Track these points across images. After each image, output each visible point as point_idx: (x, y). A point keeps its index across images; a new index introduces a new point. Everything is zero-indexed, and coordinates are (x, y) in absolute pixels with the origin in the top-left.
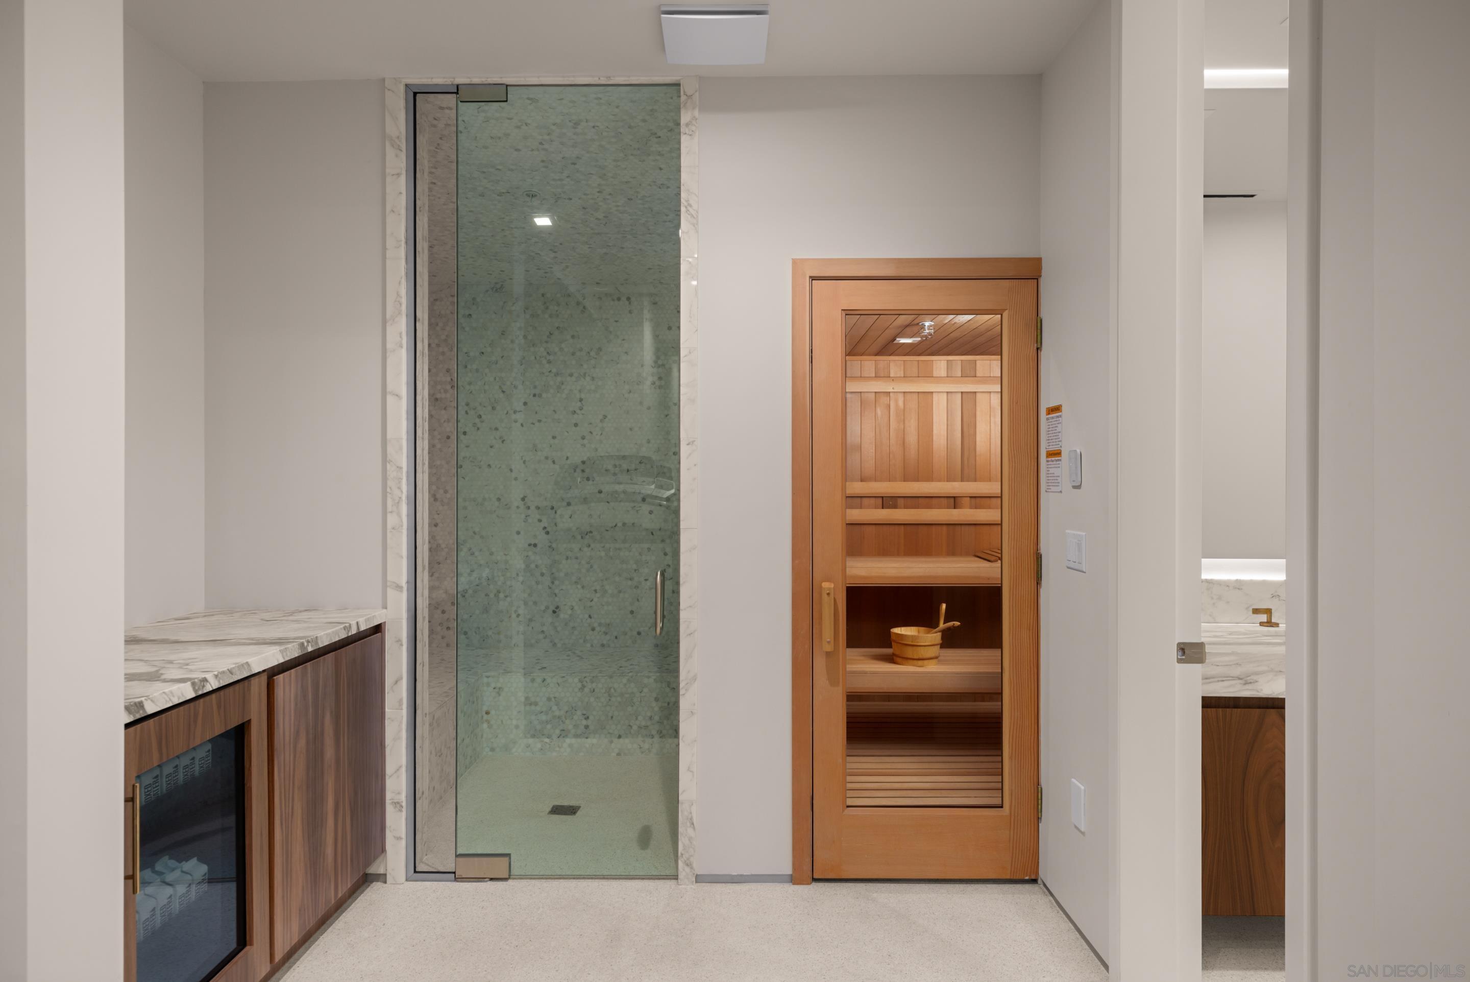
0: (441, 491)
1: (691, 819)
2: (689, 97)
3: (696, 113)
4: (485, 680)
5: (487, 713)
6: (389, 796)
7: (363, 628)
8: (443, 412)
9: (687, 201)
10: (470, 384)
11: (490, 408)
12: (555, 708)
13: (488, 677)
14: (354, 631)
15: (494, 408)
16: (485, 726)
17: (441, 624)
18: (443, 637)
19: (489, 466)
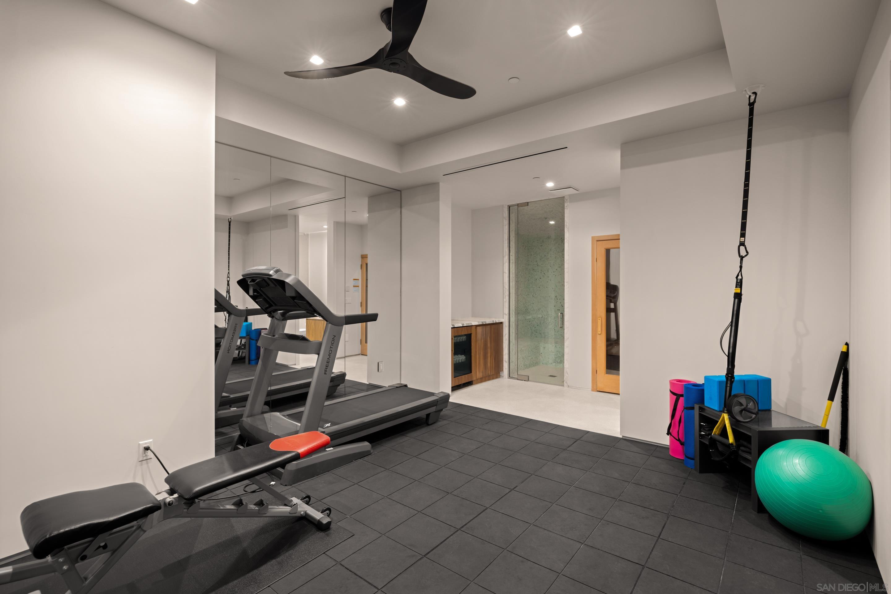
0: (535, 294)
1: (567, 372)
2: (567, 200)
3: (568, 204)
4: (541, 345)
5: (541, 354)
6: (504, 359)
7: (497, 322)
8: (535, 273)
9: (566, 225)
10: (542, 264)
11: (547, 271)
12: (559, 354)
13: (542, 344)
14: (495, 322)
15: (548, 271)
16: (541, 357)
17: (534, 331)
18: (535, 335)
19: (547, 287)
